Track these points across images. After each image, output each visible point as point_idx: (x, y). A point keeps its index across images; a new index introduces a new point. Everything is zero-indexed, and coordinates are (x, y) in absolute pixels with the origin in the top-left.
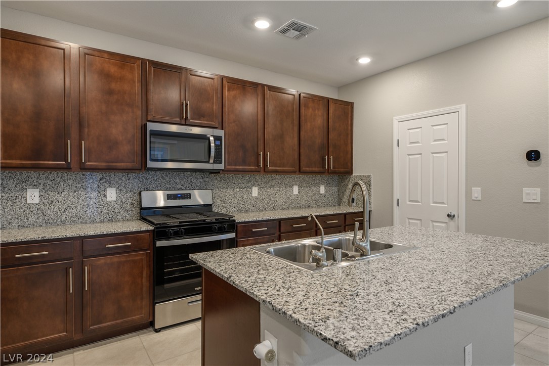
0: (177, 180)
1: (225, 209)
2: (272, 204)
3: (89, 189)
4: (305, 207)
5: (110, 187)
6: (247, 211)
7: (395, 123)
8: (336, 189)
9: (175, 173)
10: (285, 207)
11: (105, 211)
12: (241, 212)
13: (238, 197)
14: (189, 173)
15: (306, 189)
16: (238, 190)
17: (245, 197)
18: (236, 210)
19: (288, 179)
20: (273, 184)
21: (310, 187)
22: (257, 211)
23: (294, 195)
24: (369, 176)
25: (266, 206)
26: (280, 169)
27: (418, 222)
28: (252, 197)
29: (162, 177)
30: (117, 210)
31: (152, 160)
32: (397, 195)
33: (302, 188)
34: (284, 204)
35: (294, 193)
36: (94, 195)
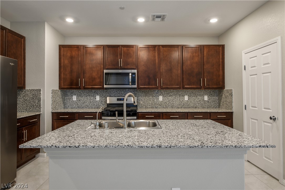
0: (123, 93)
1: (145, 106)
2: (171, 105)
3: (91, 96)
4: (193, 107)
5: (97, 95)
6: (156, 108)
7: (243, 54)
8: (217, 98)
9: (122, 90)
10: (179, 107)
11: (96, 104)
12: (153, 108)
13: (151, 101)
14: (128, 89)
15: (194, 98)
16: (151, 97)
17: (155, 101)
18: (150, 107)
19: (181, 92)
20: (171, 94)
21: (196, 96)
22: (162, 108)
23: (185, 101)
24: (231, 90)
25: (168, 106)
27: (256, 121)
28: (159, 101)
29: (117, 91)
30: (100, 104)
32: (245, 103)
33: (191, 97)
34: (178, 105)
35: (185, 100)
36: (92, 98)
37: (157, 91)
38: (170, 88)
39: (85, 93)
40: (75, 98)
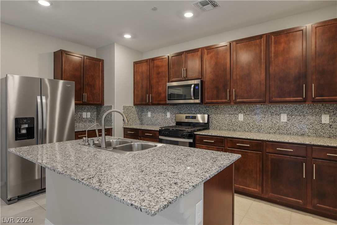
0: (193, 109)
1: (219, 127)
2: (257, 128)
3: (162, 113)
4: (297, 134)
5: (168, 112)
6: (234, 130)
9: (192, 105)
10: (271, 131)
12: (230, 130)
13: (228, 120)
14: (198, 105)
15: (299, 118)
16: (228, 115)
17: (233, 120)
18: (226, 128)
19: (274, 108)
20: (258, 112)
21: (304, 116)
22: (243, 132)
23: (282, 122)
25: (251, 129)
26: (247, 101)
28: (239, 121)
29: (186, 108)
30: (170, 122)
31: (168, 100)
33: (293, 117)
34: (269, 129)
35: (282, 120)
36: (163, 115)
37: (235, 107)
38: (247, 102)
39: (158, 109)
40: (149, 114)
